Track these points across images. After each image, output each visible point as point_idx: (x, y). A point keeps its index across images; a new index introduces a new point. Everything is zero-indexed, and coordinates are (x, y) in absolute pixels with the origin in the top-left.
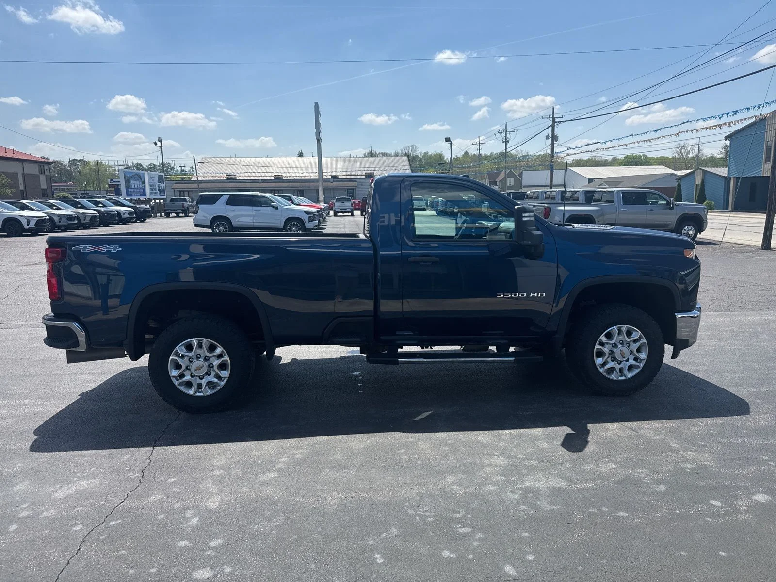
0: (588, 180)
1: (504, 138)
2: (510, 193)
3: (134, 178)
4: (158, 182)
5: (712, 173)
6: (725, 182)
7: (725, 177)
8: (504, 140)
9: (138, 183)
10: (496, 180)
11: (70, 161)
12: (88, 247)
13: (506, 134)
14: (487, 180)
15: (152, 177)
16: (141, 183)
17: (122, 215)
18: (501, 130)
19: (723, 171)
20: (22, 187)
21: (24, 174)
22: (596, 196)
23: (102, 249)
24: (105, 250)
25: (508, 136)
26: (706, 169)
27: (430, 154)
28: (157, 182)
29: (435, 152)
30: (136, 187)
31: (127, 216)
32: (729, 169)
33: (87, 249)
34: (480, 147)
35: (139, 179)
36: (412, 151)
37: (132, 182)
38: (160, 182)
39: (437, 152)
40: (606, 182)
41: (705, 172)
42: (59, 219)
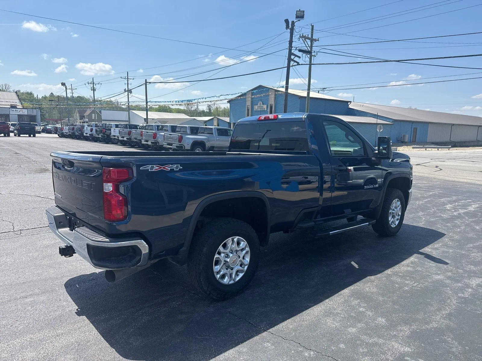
0: (144, 119)
1: (92, 87)
2: (103, 124)
5: (222, 120)
6: (229, 125)
7: (229, 123)
8: (92, 89)
10: (84, 115)
12: (155, 167)
13: (93, 85)
14: (77, 114)
18: (90, 82)
19: (227, 119)
22: (177, 130)
23: (167, 168)
24: (169, 169)
25: (95, 86)
26: (219, 117)
27: (22, 92)
29: (26, 91)
32: (230, 118)
33: (154, 169)
34: (73, 91)
36: (5, 88)
39: (28, 91)
40: (159, 121)
41: (218, 119)
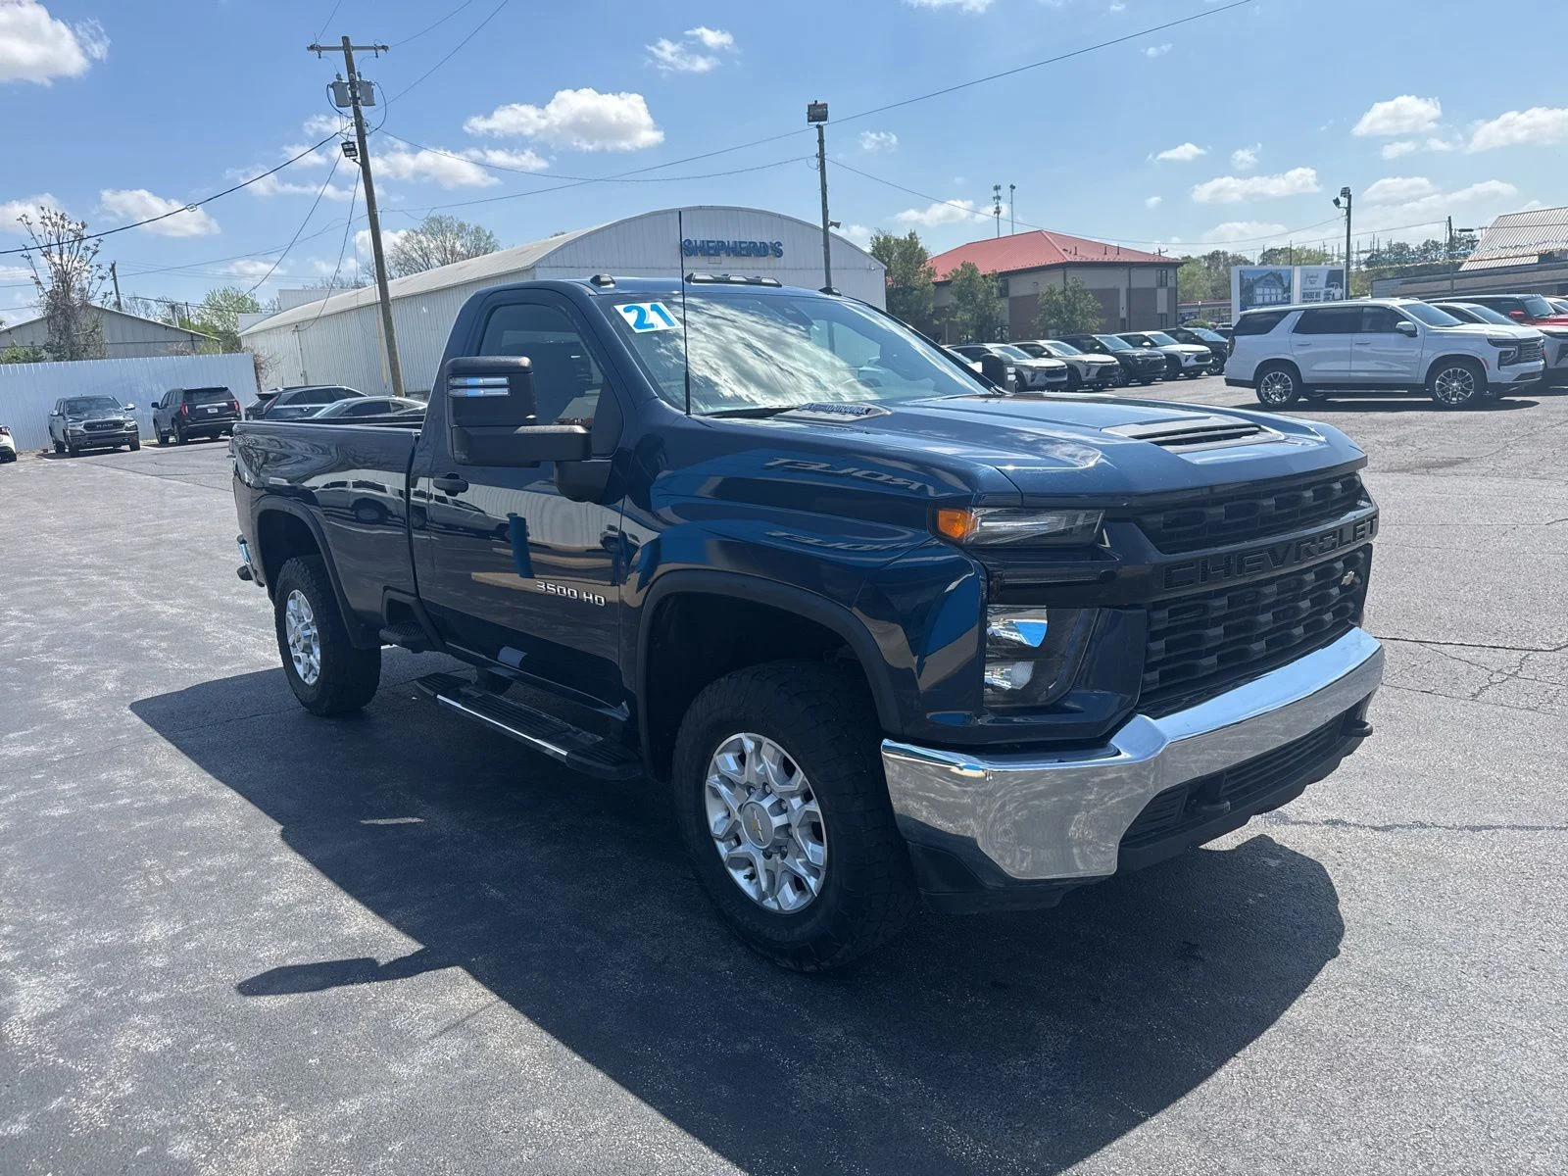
3: (1263, 281)
4: (1327, 286)
9: (1273, 291)
11: (1264, 253)
15: (1312, 277)
16: (1280, 291)
17: (1183, 361)
20: (1123, 314)
21: (1129, 290)
28: (1324, 285)
30: (1267, 299)
31: (1192, 362)
35: (1278, 284)
37: (1259, 291)
38: (1332, 286)
42: (1032, 375)
